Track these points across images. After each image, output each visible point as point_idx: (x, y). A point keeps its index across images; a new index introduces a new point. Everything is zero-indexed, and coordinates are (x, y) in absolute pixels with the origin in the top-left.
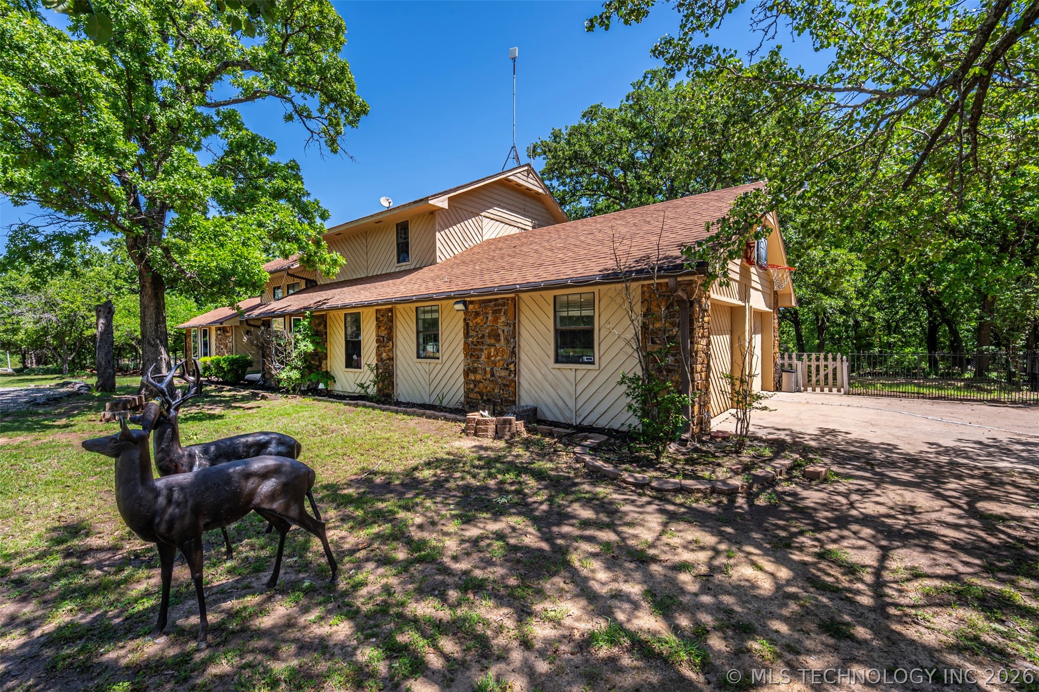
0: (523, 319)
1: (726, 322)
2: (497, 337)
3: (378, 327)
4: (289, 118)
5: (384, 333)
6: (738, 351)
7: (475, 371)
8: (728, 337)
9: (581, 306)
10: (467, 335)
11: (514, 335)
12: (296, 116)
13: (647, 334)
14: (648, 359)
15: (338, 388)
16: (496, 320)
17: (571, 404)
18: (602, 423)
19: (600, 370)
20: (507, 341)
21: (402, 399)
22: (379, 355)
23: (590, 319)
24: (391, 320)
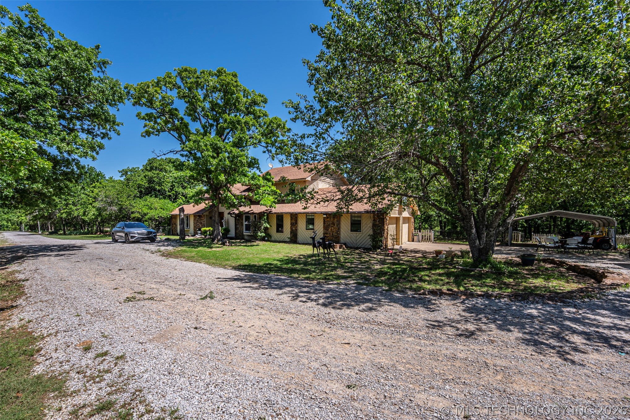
0: (342, 220)
1: (394, 221)
2: (334, 225)
3: (291, 220)
4: (264, 152)
5: (294, 221)
6: (398, 229)
7: (327, 234)
8: (395, 225)
9: (358, 217)
10: (324, 223)
11: (339, 224)
12: (267, 152)
13: (374, 225)
14: (374, 231)
15: (273, 239)
16: (334, 220)
17: (355, 242)
18: (363, 246)
19: (363, 234)
20: (337, 225)
21: (300, 242)
22: (291, 228)
23: (360, 221)
24: (297, 218)
